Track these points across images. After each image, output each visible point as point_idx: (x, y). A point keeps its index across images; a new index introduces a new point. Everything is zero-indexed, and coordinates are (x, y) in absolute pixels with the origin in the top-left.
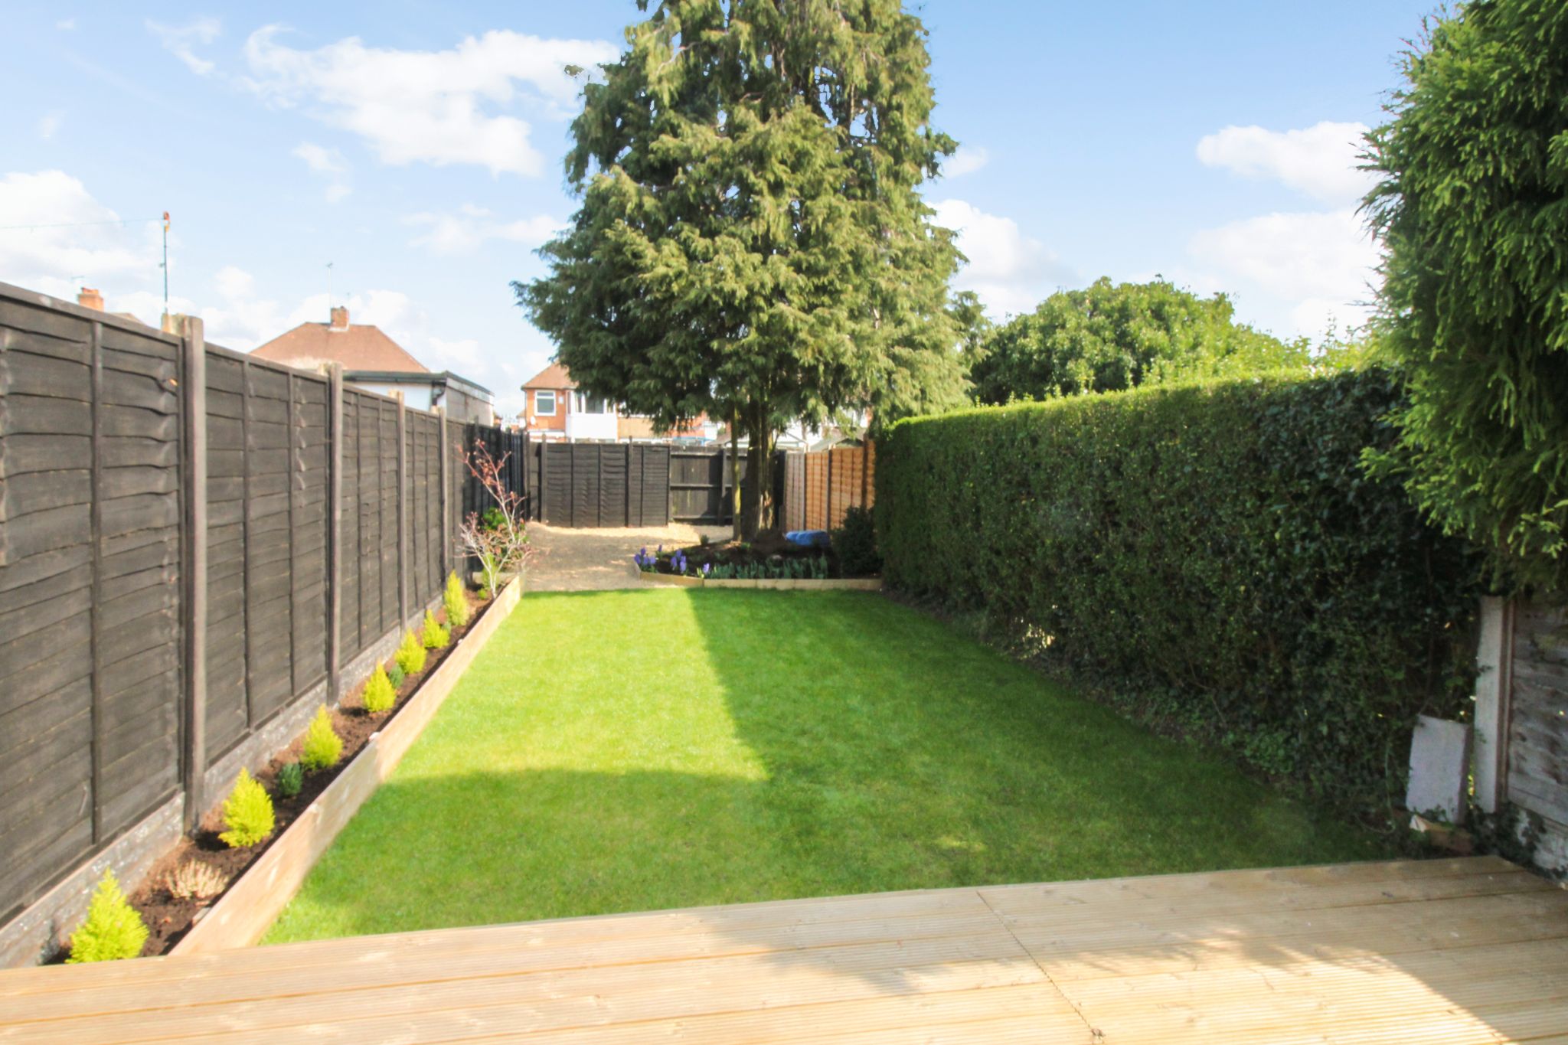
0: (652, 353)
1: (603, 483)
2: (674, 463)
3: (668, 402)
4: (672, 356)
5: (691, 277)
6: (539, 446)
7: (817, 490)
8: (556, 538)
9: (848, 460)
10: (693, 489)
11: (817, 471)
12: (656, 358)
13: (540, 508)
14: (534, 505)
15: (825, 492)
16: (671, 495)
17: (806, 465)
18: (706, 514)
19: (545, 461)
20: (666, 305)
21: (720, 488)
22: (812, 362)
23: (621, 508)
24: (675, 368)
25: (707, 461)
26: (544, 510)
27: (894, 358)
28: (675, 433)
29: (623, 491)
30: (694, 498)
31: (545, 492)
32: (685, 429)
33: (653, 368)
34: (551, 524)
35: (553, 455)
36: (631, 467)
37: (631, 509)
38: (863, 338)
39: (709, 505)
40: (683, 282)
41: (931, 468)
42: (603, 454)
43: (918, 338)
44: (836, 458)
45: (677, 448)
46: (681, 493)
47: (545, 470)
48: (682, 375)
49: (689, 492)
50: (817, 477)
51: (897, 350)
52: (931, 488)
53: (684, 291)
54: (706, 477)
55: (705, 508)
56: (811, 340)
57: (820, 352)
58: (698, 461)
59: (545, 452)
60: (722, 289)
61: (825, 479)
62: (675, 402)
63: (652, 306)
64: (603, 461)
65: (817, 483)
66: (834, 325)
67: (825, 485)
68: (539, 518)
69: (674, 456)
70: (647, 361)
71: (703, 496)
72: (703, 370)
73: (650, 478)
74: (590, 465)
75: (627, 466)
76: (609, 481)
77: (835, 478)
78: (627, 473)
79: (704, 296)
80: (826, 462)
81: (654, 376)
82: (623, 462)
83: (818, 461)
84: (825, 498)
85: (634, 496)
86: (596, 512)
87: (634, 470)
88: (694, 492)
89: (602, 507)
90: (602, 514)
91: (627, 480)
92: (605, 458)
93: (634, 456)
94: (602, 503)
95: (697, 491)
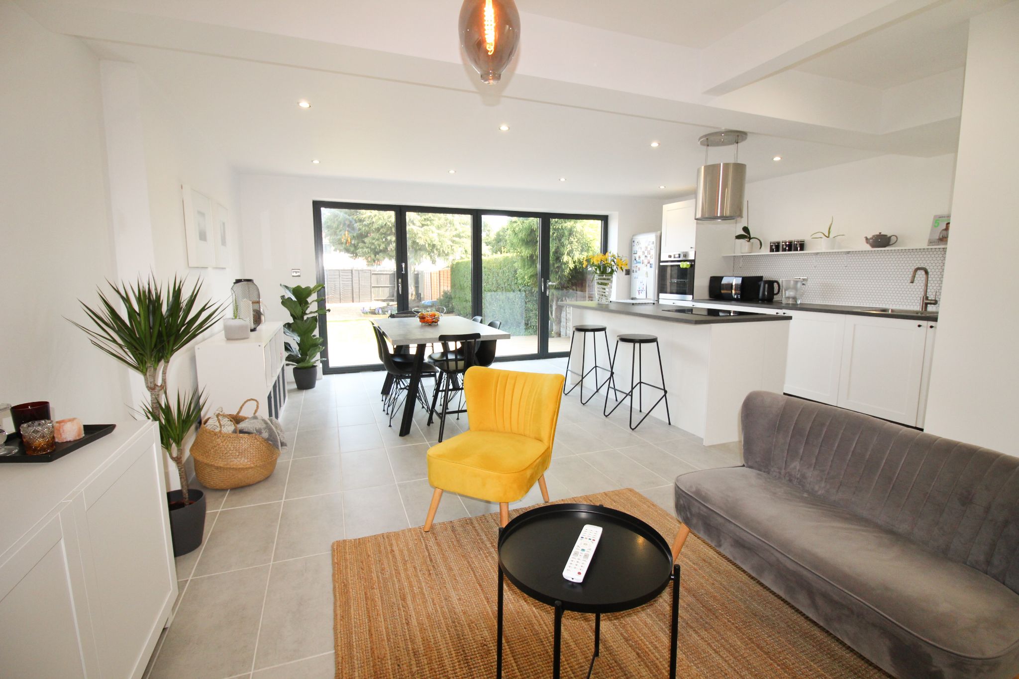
0: (366, 240)
1: (341, 285)
2: (373, 276)
3: (373, 256)
4: (374, 241)
5: (380, 216)
7: (435, 286)
9: (446, 274)
10: (381, 287)
11: (435, 278)
12: (368, 242)
15: (438, 286)
16: (372, 290)
17: (431, 276)
18: (389, 297)
20: (371, 225)
21: (394, 287)
22: (423, 244)
23: (350, 295)
24: (374, 245)
25: (388, 276)
27: (453, 241)
28: (375, 266)
29: (350, 288)
30: (383, 291)
32: (379, 265)
33: (367, 245)
37: (355, 295)
38: (441, 236)
39: (390, 293)
40: (377, 218)
41: (465, 276)
42: (341, 274)
43: (461, 235)
44: (441, 273)
45: (375, 271)
46: (376, 289)
48: (378, 247)
49: (381, 288)
50: (435, 281)
51: (455, 239)
52: (465, 282)
53: (377, 221)
54: (388, 282)
55: (388, 295)
56: (423, 237)
57: (426, 241)
58: (385, 276)
60: (391, 221)
61: (438, 281)
62: (375, 256)
63: (368, 225)
64: (341, 277)
65: (435, 283)
66: (431, 231)
67: (438, 284)
69: (373, 274)
70: (364, 242)
71: (387, 290)
72: (385, 246)
73: (363, 283)
74: (335, 278)
75: (352, 279)
76: (344, 285)
77: (442, 281)
78: (352, 281)
79: (385, 223)
80: (438, 275)
81: (367, 248)
82: (351, 277)
83: (435, 275)
84: (438, 289)
85: (356, 291)
86: (339, 297)
87: (355, 279)
88: (383, 288)
89: (341, 295)
90: (341, 298)
91: (352, 284)
92: (342, 275)
93: (355, 274)
94: (341, 293)
95: (384, 288)
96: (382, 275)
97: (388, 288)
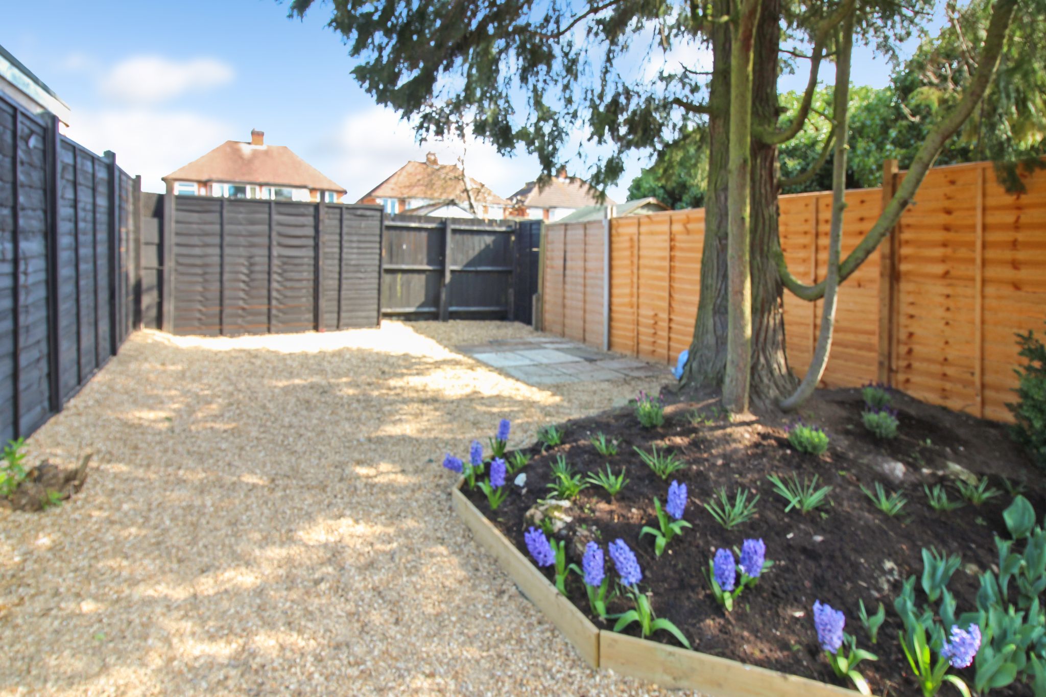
1: (275, 262)
2: (388, 235)
6: (161, 199)
8: (192, 357)
10: (404, 271)
13: (160, 306)
14: (148, 300)
16: (382, 280)
18: (423, 306)
19: (171, 227)
21: (441, 273)
23: (306, 301)
25: (424, 235)
26: (169, 307)
29: (308, 275)
30: (407, 285)
31: (171, 280)
34: (181, 329)
35: (183, 216)
36: (324, 238)
37: (323, 303)
39: (427, 295)
42: (276, 218)
46: (388, 278)
47: (170, 239)
49: (399, 276)
54: (423, 255)
55: (422, 299)
58: (412, 234)
59: (170, 209)
64: (276, 228)
68: (159, 324)
69: (387, 226)
71: (419, 282)
73: (351, 256)
74: (253, 235)
75: (316, 237)
76: (287, 261)
78: (316, 247)
82: (310, 232)
85: (329, 283)
86: (264, 308)
87: (329, 240)
88: (406, 276)
89: (274, 302)
90: (274, 312)
91: (316, 258)
92: (280, 224)
93: (329, 222)
94: (274, 294)
95: (410, 276)
96: (405, 233)
97: (423, 277)
